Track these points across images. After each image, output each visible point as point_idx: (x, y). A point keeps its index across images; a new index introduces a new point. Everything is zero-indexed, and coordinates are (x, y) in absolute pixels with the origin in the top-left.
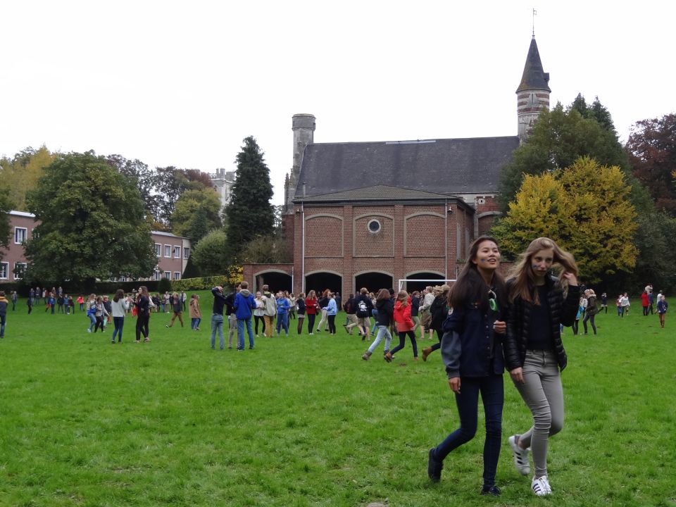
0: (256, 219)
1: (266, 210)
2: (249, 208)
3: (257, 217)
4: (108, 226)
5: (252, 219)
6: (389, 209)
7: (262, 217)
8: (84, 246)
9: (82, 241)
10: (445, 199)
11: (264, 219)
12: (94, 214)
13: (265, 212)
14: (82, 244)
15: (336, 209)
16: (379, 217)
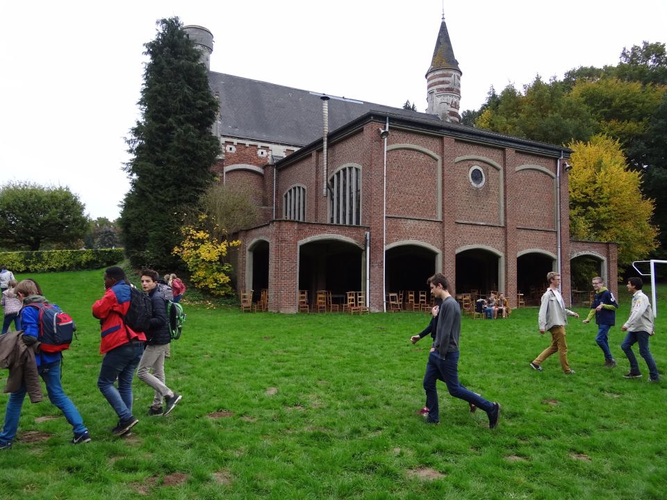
6: (498, 154)
10: (560, 151)
15: (430, 140)
16: (482, 164)
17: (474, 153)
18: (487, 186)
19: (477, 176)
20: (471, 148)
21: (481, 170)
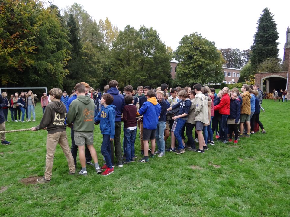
0: (267, 50)
1: (274, 45)
2: (264, 45)
3: (268, 49)
4: (201, 62)
5: (265, 51)
7: (271, 49)
8: (191, 71)
9: (190, 68)
11: (272, 50)
12: (195, 57)
13: (273, 46)
14: (190, 69)
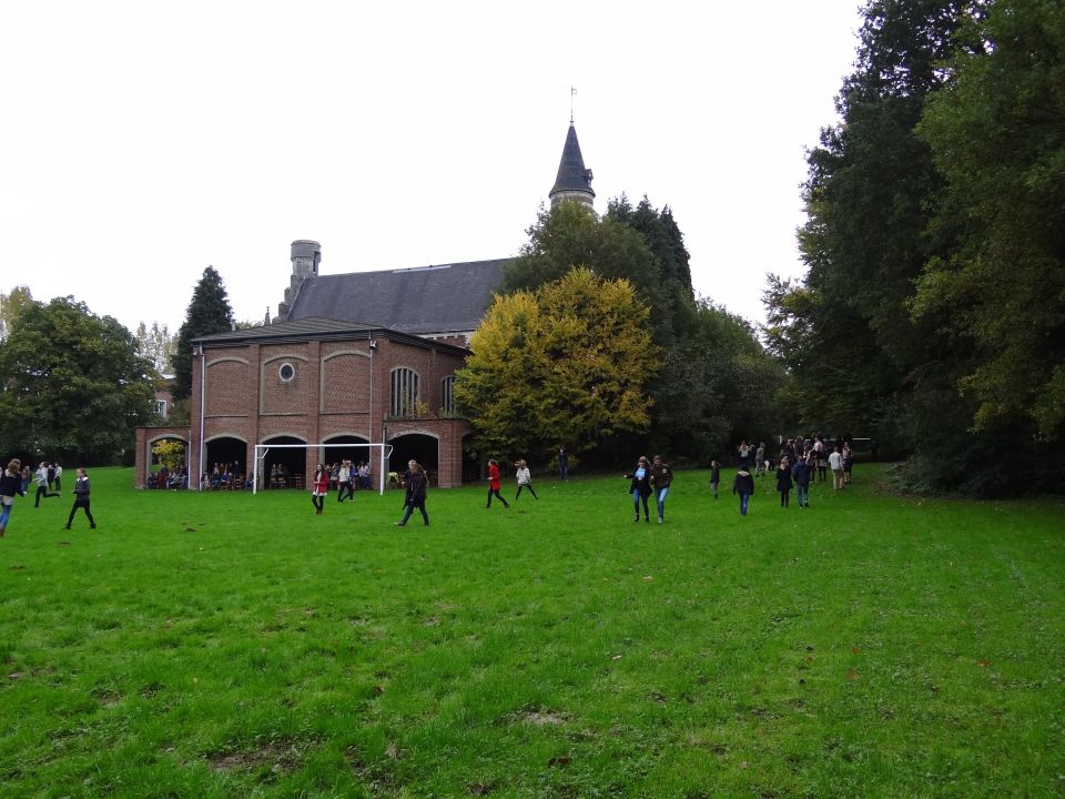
4: (75, 385)
6: (303, 348)
10: (367, 331)
15: (242, 351)
16: (292, 360)
17: (281, 352)
18: (295, 380)
19: (287, 372)
20: (279, 349)
21: (291, 365)
